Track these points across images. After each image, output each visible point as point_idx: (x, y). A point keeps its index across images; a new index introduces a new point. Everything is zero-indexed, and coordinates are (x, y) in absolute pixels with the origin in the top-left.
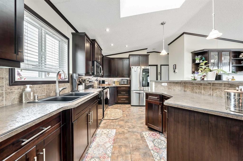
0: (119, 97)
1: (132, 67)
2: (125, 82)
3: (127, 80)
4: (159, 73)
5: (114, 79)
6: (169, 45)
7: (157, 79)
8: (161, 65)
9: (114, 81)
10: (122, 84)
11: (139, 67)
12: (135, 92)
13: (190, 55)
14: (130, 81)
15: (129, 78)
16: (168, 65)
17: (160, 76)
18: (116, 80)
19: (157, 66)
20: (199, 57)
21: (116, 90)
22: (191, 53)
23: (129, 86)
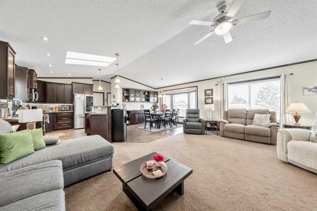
0: (59, 123)
1: (75, 94)
2: (66, 108)
3: (69, 106)
4: (106, 99)
5: (51, 105)
6: (111, 79)
7: (104, 105)
8: (107, 93)
9: (51, 107)
10: (63, 110)
11: (83, 95)
12: (79, 116)
13: (122, 90)
14: (73, 107)
15: (72, 104)
16: (111, 93)
17: (106, 102)
18: (54, 106)
19: (103, 93)
20: (126, 91)
21: (55, 116)
22: (122, 88)
23: (72, 111)
